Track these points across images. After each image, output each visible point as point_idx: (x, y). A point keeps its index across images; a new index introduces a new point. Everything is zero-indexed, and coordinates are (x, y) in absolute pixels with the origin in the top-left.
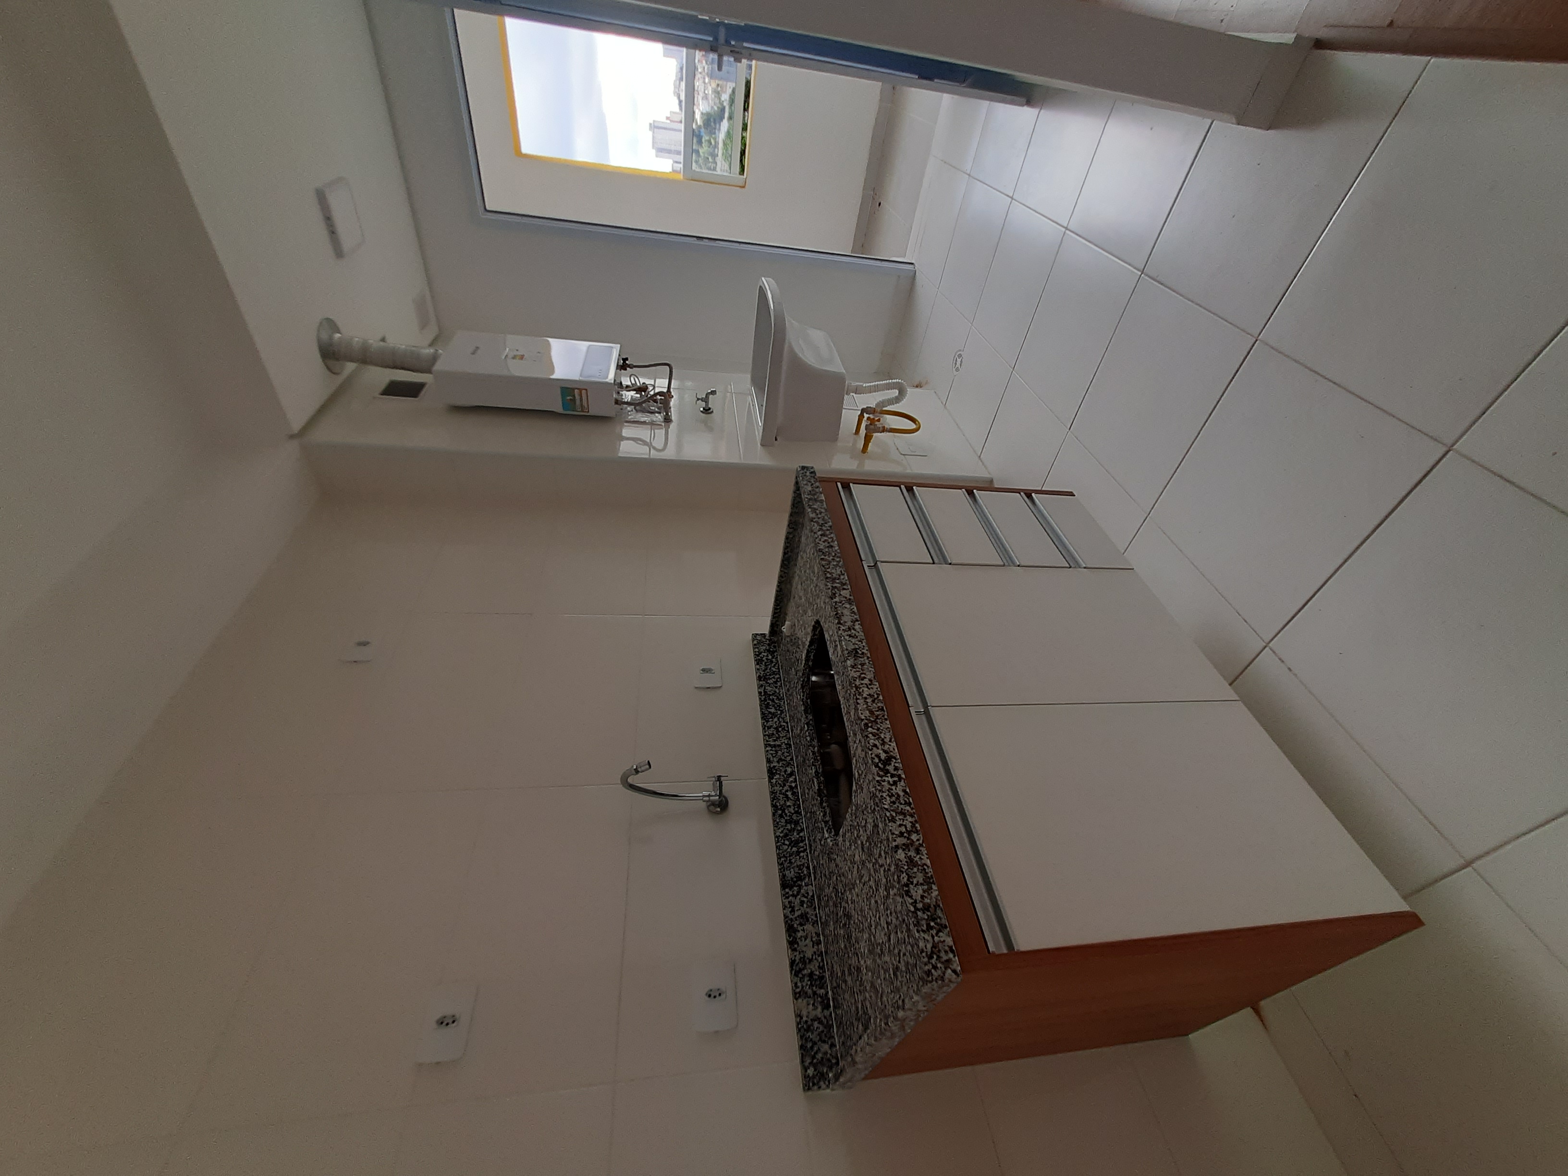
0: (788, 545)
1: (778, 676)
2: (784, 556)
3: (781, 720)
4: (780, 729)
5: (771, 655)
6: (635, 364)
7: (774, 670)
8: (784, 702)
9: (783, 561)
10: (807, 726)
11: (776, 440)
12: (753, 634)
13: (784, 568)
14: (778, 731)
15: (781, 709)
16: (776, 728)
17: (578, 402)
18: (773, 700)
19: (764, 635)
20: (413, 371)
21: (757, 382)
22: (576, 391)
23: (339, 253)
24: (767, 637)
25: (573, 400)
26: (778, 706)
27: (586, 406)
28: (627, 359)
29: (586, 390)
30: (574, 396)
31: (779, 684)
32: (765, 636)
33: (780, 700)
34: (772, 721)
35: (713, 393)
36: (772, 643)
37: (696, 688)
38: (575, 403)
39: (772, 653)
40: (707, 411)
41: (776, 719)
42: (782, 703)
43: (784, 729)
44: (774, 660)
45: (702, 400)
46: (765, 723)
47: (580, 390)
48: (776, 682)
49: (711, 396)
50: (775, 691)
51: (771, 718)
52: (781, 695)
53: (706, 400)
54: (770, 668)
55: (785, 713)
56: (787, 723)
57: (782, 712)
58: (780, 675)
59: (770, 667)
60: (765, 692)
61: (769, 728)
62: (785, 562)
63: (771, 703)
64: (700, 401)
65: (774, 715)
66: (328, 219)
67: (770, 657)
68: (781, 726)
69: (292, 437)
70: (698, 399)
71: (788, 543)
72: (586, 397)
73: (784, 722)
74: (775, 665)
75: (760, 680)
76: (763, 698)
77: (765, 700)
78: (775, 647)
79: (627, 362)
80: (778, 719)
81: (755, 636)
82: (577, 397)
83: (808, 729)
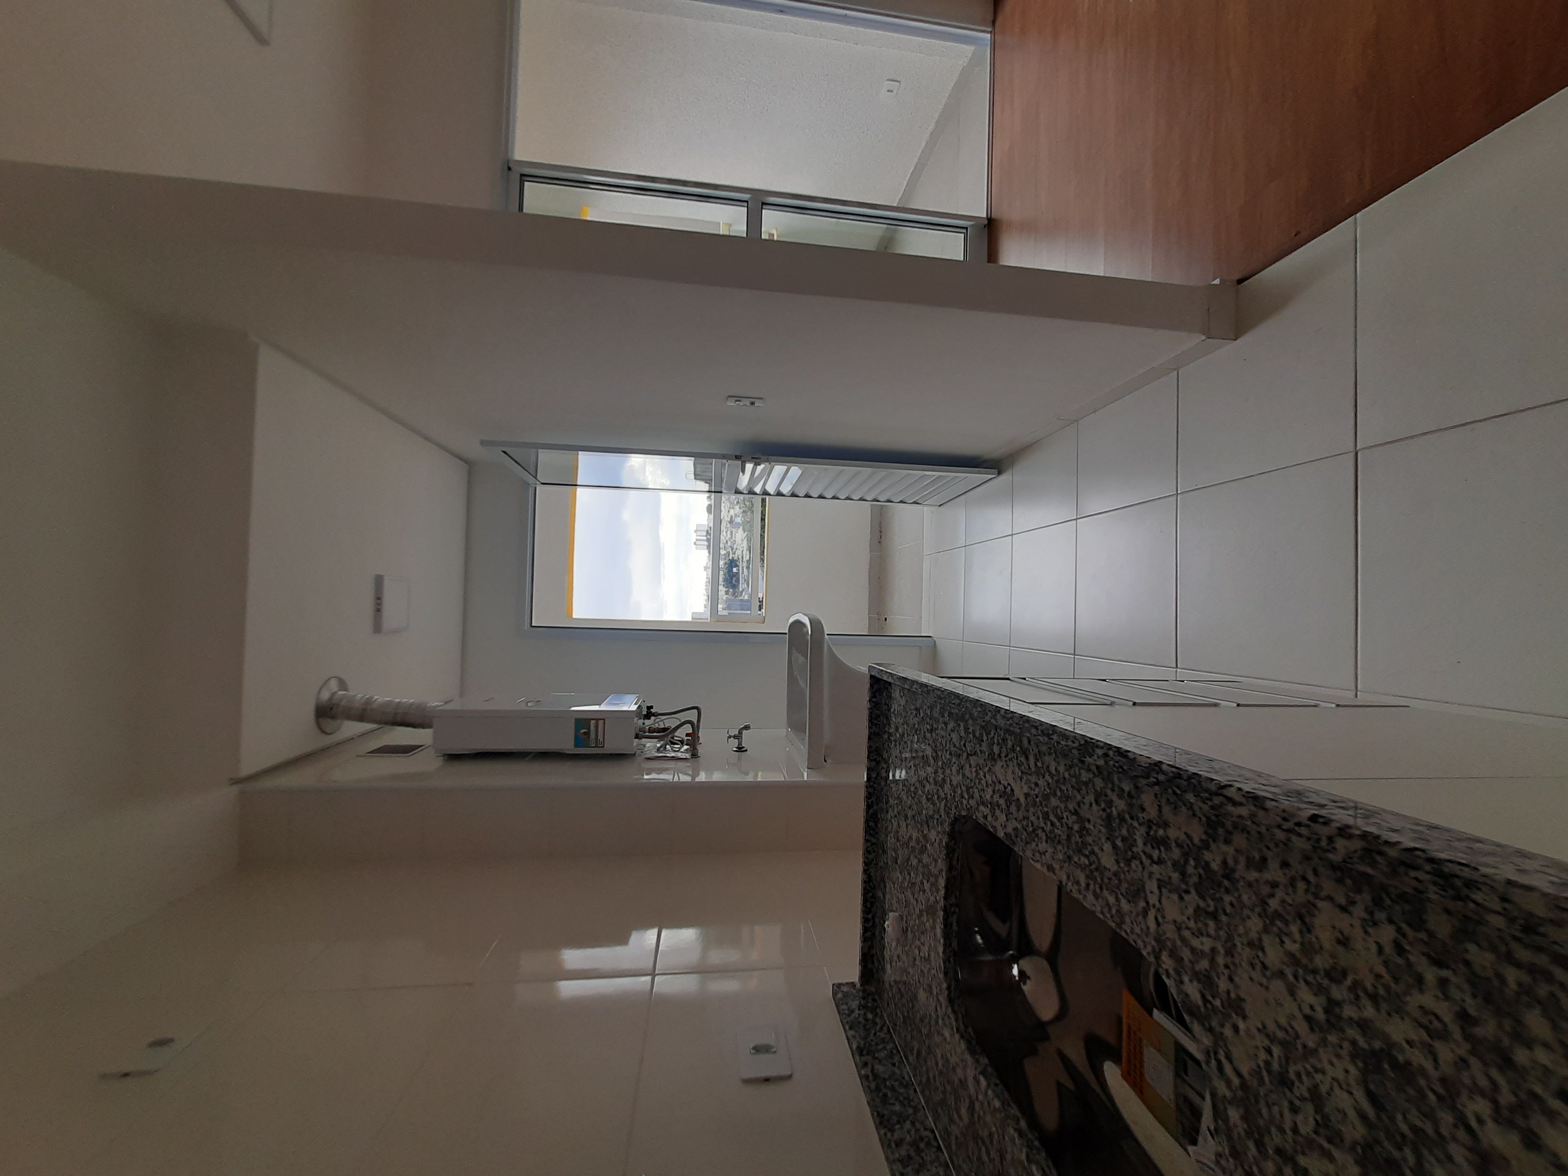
0: (871, 790)
1: (889, 1046)
2: (867, 812)
3: (918, 1125)
4: (922, 1145)
5: (872, 1013)
6: (659, 712)
7: (882, 1035)
8: (915, 1090)
9: (867, 822)
10: (985, 1076)
11: (825, 761)
12: (834, 985)
13: (870, 834)
14: (919, 1151)
15: (912, 1104)
16: (914, 1144)
17: (593, 736)
18: (893, 1089)
19: (853, 984)
20: (413, 726)
21: (795, 725)
22: (592, 722)
23: (377, 627)
24: (858, 985)
25: (587, 734)
26: (905, 1099)
27: (601, 740)
28: (651, 707)
29: (604, 719)
30: (589, 729)
31: (896, 1059)
32: (855, 986)
33: (906, 1086)
34: (902, 1128)
35: (747, 728)
36: (869, 994)
37: (748, 1081)
38: (589, 737)
39: (873, 1010)
40: (740, 749)
41: (908, 1125)
42: (912, 1092)
43: (928, 1144)
44: (878, 1020)
45: (734, 737)
46: (889, 1134)
47: (597, 720)
48: (891, 1055)
49: (744, 732)
50: (894, 1073)
51: (898, 1122)
52: (907, 1078)
53: (738, 737)
54: (875, 1034)
55: (922, 1112)
56: (933, 1131)
57: (916, 1109)
58: (894, 1043)
59: (873, 1032)
60: (876, 1076)
61: (899, 1144)
62: (871, 824)
63: (889, 1095)
64: (732, 739)
65: (902, 1119)
66: (379, 599)
67: (870, 1016)
68: (922, 1139)
69: (236, 781)
70: (730, 737)
71: (871, 786)
72: (602, 733)
73: (926, 1129)
74: (881, 1028)
75: (861, 1054)
76: (873, 1085)
77: (878, 1089)
78: (874, 1000)
79: (652, 710)
80: (913, 1123)
81: (837, 987)
82: (592, 728)
83: (989, 1086)
